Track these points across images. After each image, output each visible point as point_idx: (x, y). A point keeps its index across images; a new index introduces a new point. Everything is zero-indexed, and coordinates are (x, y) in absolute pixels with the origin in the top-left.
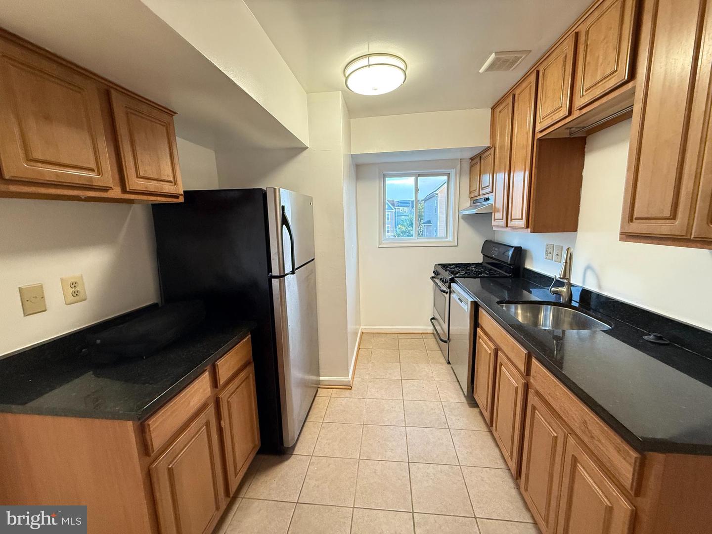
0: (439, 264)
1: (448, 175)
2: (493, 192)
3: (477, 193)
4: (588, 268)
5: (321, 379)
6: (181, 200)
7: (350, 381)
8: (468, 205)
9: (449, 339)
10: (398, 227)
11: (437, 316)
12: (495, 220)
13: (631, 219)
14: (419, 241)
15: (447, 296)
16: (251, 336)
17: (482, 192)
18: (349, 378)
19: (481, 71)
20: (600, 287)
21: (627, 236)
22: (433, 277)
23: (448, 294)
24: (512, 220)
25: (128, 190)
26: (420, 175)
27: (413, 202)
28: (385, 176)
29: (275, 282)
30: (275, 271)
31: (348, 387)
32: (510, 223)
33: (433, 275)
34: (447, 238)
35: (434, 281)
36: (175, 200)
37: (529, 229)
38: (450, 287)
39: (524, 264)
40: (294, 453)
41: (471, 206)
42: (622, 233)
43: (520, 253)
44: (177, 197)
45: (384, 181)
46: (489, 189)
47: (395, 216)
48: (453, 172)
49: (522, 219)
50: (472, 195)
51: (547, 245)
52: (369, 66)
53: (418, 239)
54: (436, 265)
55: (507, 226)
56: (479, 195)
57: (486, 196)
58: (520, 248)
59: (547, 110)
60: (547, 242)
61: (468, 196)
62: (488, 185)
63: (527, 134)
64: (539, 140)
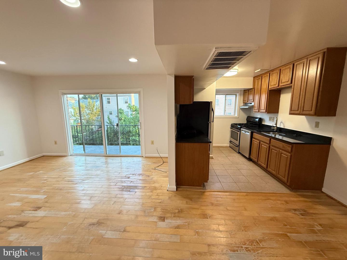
1: (236, 95)
2: (254, 101)
3: (247, 101)
4: (281, 122)
8: (242, 105)
9: (239, 145)
11: (233, 140)
12: (254, 110)
13: (291, 111)
14: (226, 116)
17: (249, 101)
19: (255, 72)
20: (284, 127)
21: (290, 114)
23: (239, 132)
24: (261, 110)
26: (227, 95)
28: (216, 95)
29: (210, 124)
30: (210, 121)
31: (212, 158)
32: (260, 111)
34: (234, 115)
37: (266, 113)
39: (262, 123)
41: (243, 105)
42: (289, 113)
43: (261, 120)
46: (252, 101)
48: (238, 94)
49: (264, 110)
50: (244, 102)
51: (270, 117)
54: (231, 124)
55: (259, 111)
56: (248, 102)
57: (251, 103)
58: (261, 118)
59: (272, 84)
60: (270, 116)
61: (243, 102)
62: (252, 99)
63: (266, 88)
64: (270, 90)
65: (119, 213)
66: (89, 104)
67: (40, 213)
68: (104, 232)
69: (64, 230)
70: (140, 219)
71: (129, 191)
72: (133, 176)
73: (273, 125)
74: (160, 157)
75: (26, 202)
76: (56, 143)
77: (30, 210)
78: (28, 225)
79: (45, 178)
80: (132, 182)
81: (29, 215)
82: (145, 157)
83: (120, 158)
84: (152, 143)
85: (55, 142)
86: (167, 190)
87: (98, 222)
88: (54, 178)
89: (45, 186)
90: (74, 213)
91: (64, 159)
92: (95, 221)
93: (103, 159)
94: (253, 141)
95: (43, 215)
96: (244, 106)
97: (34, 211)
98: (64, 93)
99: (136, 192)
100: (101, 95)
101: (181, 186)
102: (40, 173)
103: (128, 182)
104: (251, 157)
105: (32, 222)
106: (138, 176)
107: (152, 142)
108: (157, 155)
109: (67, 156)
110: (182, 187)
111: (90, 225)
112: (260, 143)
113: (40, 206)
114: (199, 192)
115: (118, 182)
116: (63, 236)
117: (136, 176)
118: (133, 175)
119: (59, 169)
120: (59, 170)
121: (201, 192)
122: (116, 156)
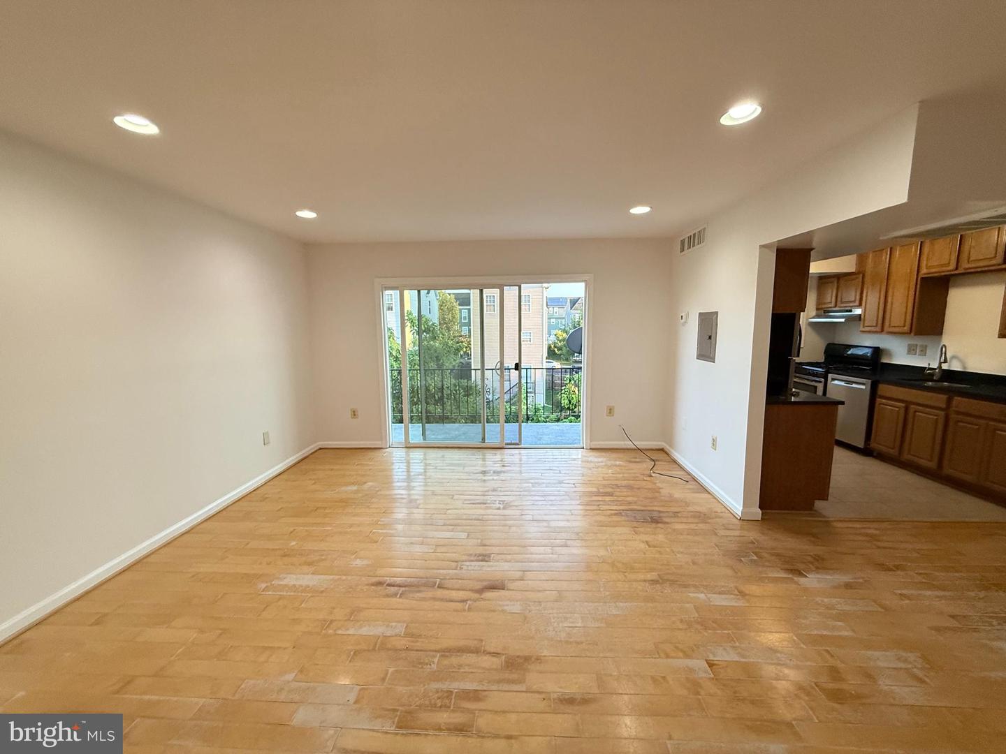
2: (860, 305)
3: (833, 305)
4: (954, 357)
8: (814, 313)
12: (864, 326)
17: (839, 305)
20: (965, 368)
24: (890, 327)
32: (886, 328)
37: (912, 334)
39: (880, 359)
42: (999, 334)
43: (877, 351)
46: (857, 303)
49: (904, 326)
51: (909, 345)
55: (882, 331)
56: (836, 306)
57: (849, 308)
58: (879, 348)
59: (934, 262)
60: (909, 343)
61: (815, 307)
62: (853, 300)
63: (911, 272)
64: (922, 278)
73: (929, 364)
74: (635, 449)
76: (354, 414)
82: (591, 449)
84: (611, 411)
85: (354, 412)
86: (740, 519)
94: (880, 404)
96: (818, 316)
98: (385, 287)
104: (873, 445)
107: (610, 409)
108: (629, 444)
109: (382, 448)
112: (907, 409)
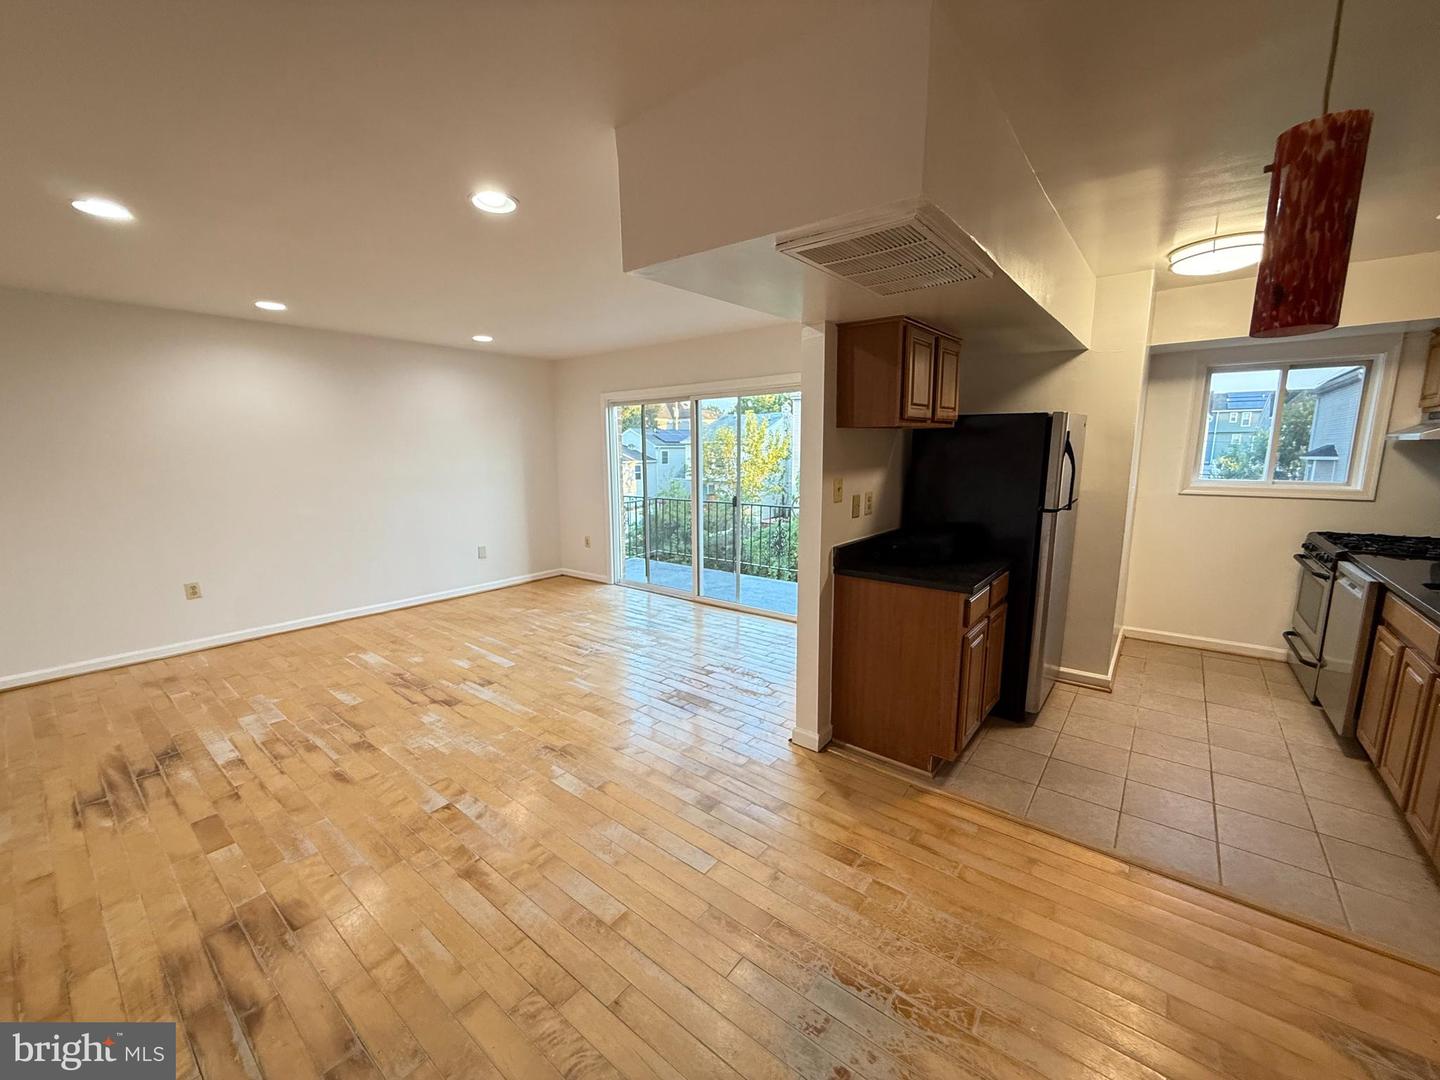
0: (1320, 534)
1: (1370, 364)
3: (1436, 401)
5: (1062, 669)
6: (953, 426)
7: (1109, 682)
8: (1412, 421)
9: (1320, 660)
10: (1214, 463)
11: (1303, 629)
14: (1275, 486)
15: (1327, 584)
16: (1010, 574)
18: (1109, 677)
22: (1302, 556)
23: (1330, 581)
25: (906, 417)
26: (1293, 367)
27: (1274, 396)
28: (1210, 371)
29: (1047, 518)
30: (1049, 505)
31: (1105, 689)
33: (1302, 551)
34: (1348, 484)
35: (1304, 564)
36: (949, 426)
38: (1334, 568)
40: (1036, 724)
41: (1419, 424)
44: (951, 423)
45: (1208, 381)
47: (1211, 433)
48: (1380, 360)
52: (1214, 251)
53: (1273, 483)
54: (1310, 534)
61: (1416, 404)
65: (617, 749)
66: (749, 430)
67: (486, 694)
68: (560, 771)
69: (501, 737)
70: (654, 781)
71: (682, 708)
72: (725, 672)
75: (478, 666)
76: (587, 544)
77: (475, 683)
78: (457, 708)
79: (533, 624)
80: (708, 685)
81: (471, 690)
83: (735, 614)
85: (588, 540)
86: (790, 740)
87: (563, 747)
88: (549, 630)
89: (523, 644)
90: (535, 713)
91: (598, 589)
92: (559, 743)
93: (686, 609)
95: (486, 698)
96: (1423, 426)
97: (479, 684)
99: (696, 715)
100: (697, 402)
101: (848, 745)
102: (533, 613)
103: (699, 685)
104: (1361, 735)
105: (465, 704)
106: (741, 676)
109: (604, 583)
110: (851, 749)
111: (547, 747)
113: (493, 680)
114: (904, 783)
115: (673, 676)
116: (491, 748)
117: (733, 675)
118: (727, 669)
119: (569, 611)
120: (569, 614)
121: (911, 786)
122: (723, 605)
